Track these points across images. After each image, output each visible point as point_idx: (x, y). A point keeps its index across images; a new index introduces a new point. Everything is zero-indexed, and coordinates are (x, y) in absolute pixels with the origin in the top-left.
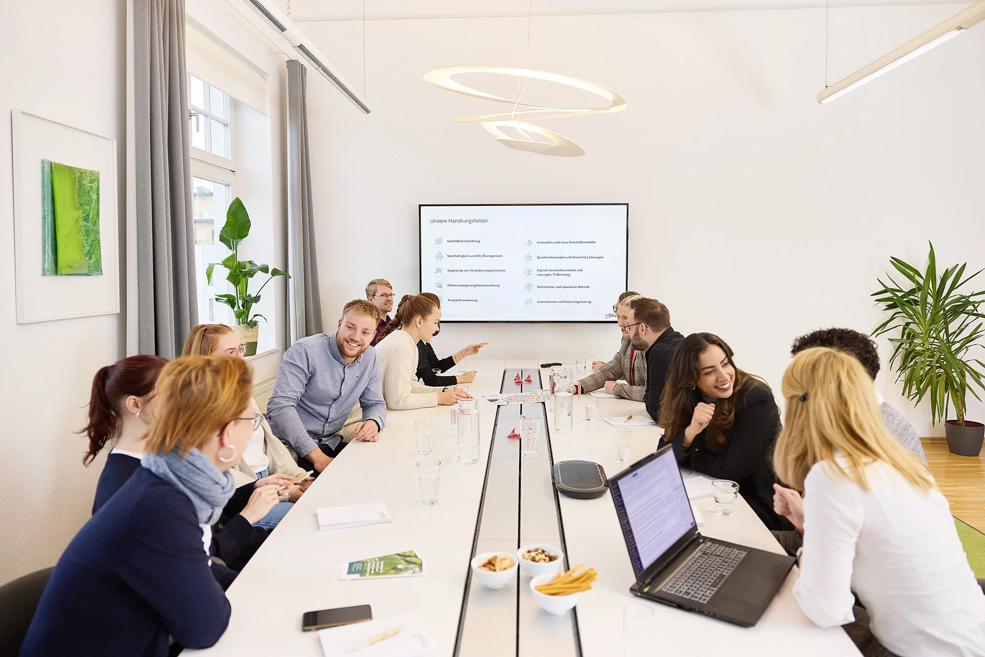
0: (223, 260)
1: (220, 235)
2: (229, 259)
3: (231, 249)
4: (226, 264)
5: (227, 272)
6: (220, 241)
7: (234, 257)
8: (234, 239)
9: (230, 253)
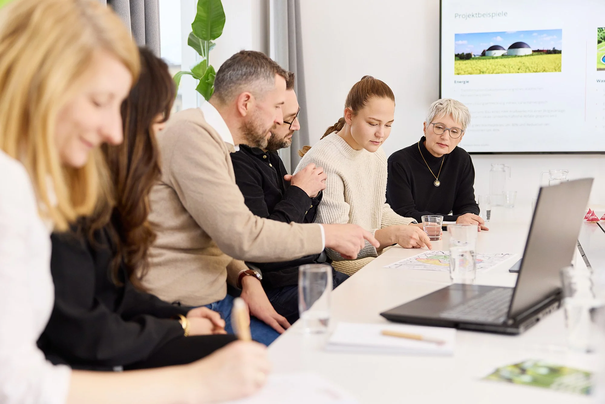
0: (192, 67)
1: (189, 39)
2: (199, 67)
3: (201, 54)
4: (195, 74)
5: (196, 82)
6: (189, 45)
7: (204, 64)
8: (205, 39)
9: (200, 59)
